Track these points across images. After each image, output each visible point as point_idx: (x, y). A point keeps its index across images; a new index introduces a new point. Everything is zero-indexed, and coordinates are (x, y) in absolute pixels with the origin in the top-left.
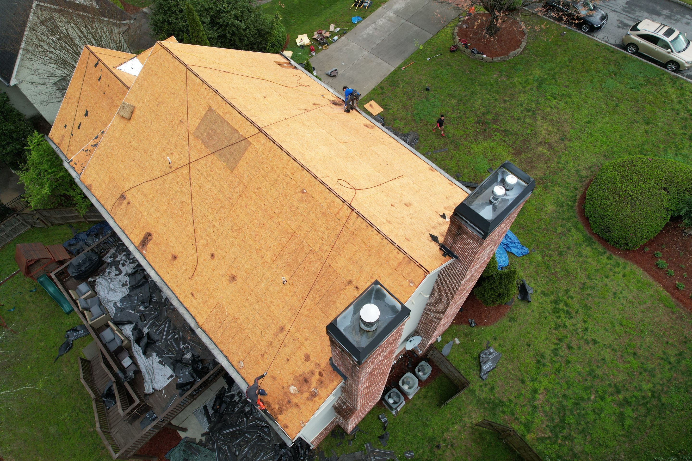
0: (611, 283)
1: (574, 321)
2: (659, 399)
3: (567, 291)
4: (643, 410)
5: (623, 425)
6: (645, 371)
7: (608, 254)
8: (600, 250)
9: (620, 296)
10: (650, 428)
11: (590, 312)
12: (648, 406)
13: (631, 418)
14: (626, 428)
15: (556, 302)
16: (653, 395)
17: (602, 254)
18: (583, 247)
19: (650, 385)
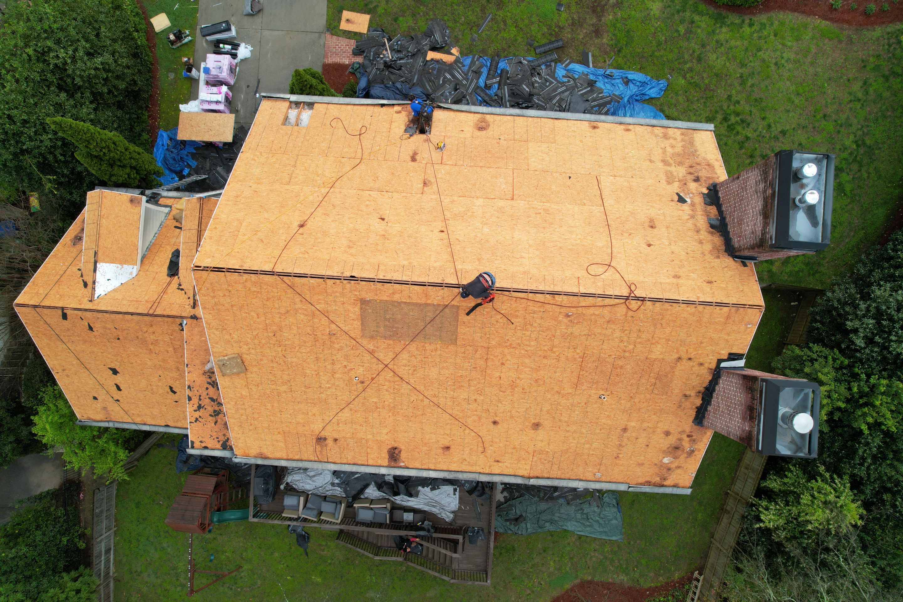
0: (767, 54)
1: (753, 125)
2: (864, 144)
3: (729, 97)
4: (855, 167)
5: (845, 194)
6: (841, 126)
7: (747, 21)
8: (737, 21)
9: (783, 62)
10: (868, 177)
11: (763, 104)
12: (858, 159)
13: (849, 182)
14: (849, 194)
15: (725, 119)
16: (858, 146)
17: (741, 26)
18: (717, 32)
19: (852, 137)
